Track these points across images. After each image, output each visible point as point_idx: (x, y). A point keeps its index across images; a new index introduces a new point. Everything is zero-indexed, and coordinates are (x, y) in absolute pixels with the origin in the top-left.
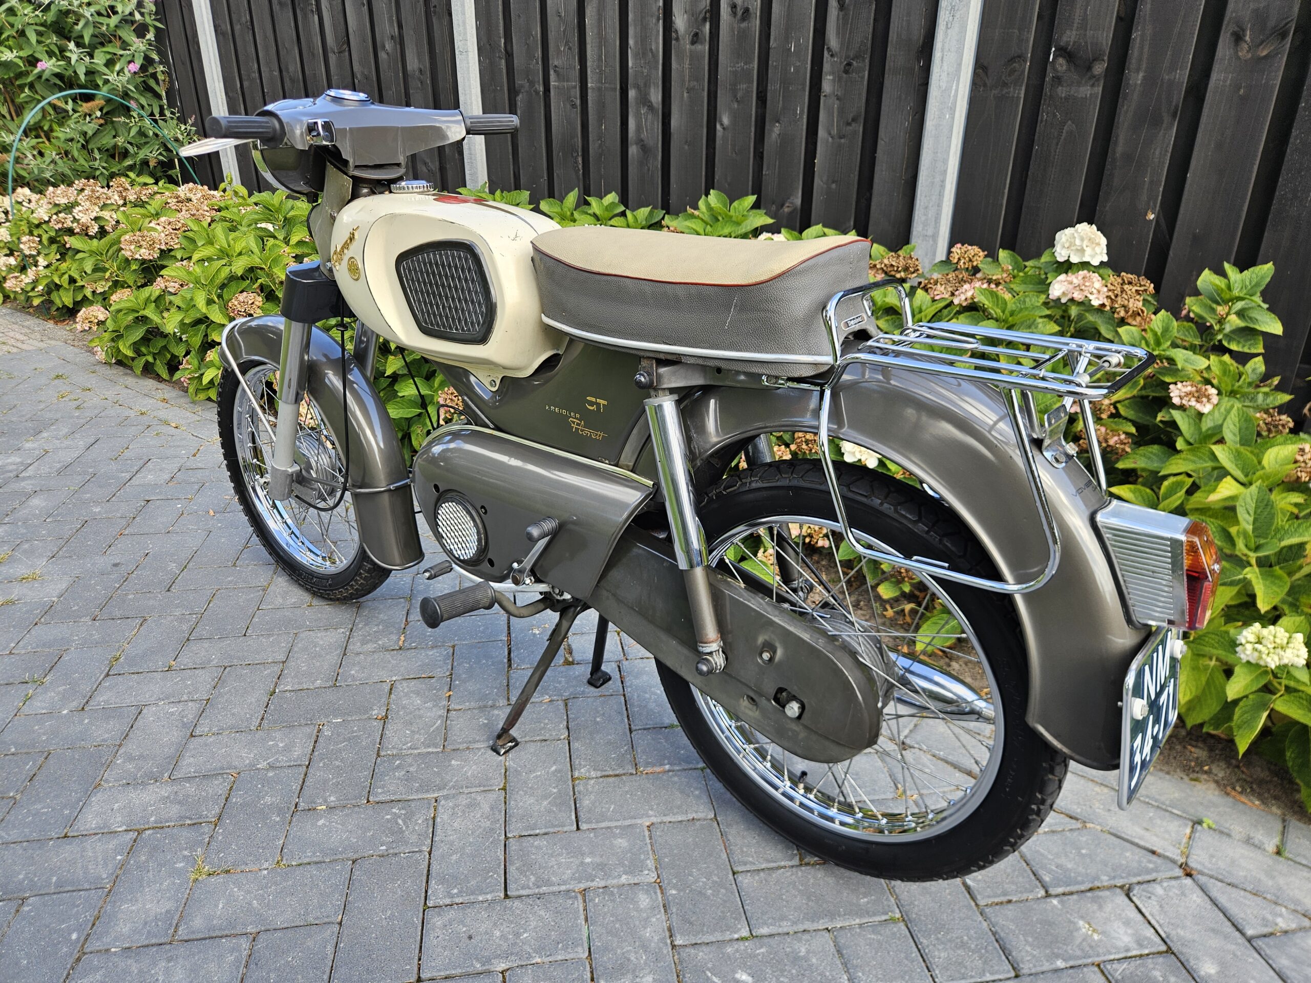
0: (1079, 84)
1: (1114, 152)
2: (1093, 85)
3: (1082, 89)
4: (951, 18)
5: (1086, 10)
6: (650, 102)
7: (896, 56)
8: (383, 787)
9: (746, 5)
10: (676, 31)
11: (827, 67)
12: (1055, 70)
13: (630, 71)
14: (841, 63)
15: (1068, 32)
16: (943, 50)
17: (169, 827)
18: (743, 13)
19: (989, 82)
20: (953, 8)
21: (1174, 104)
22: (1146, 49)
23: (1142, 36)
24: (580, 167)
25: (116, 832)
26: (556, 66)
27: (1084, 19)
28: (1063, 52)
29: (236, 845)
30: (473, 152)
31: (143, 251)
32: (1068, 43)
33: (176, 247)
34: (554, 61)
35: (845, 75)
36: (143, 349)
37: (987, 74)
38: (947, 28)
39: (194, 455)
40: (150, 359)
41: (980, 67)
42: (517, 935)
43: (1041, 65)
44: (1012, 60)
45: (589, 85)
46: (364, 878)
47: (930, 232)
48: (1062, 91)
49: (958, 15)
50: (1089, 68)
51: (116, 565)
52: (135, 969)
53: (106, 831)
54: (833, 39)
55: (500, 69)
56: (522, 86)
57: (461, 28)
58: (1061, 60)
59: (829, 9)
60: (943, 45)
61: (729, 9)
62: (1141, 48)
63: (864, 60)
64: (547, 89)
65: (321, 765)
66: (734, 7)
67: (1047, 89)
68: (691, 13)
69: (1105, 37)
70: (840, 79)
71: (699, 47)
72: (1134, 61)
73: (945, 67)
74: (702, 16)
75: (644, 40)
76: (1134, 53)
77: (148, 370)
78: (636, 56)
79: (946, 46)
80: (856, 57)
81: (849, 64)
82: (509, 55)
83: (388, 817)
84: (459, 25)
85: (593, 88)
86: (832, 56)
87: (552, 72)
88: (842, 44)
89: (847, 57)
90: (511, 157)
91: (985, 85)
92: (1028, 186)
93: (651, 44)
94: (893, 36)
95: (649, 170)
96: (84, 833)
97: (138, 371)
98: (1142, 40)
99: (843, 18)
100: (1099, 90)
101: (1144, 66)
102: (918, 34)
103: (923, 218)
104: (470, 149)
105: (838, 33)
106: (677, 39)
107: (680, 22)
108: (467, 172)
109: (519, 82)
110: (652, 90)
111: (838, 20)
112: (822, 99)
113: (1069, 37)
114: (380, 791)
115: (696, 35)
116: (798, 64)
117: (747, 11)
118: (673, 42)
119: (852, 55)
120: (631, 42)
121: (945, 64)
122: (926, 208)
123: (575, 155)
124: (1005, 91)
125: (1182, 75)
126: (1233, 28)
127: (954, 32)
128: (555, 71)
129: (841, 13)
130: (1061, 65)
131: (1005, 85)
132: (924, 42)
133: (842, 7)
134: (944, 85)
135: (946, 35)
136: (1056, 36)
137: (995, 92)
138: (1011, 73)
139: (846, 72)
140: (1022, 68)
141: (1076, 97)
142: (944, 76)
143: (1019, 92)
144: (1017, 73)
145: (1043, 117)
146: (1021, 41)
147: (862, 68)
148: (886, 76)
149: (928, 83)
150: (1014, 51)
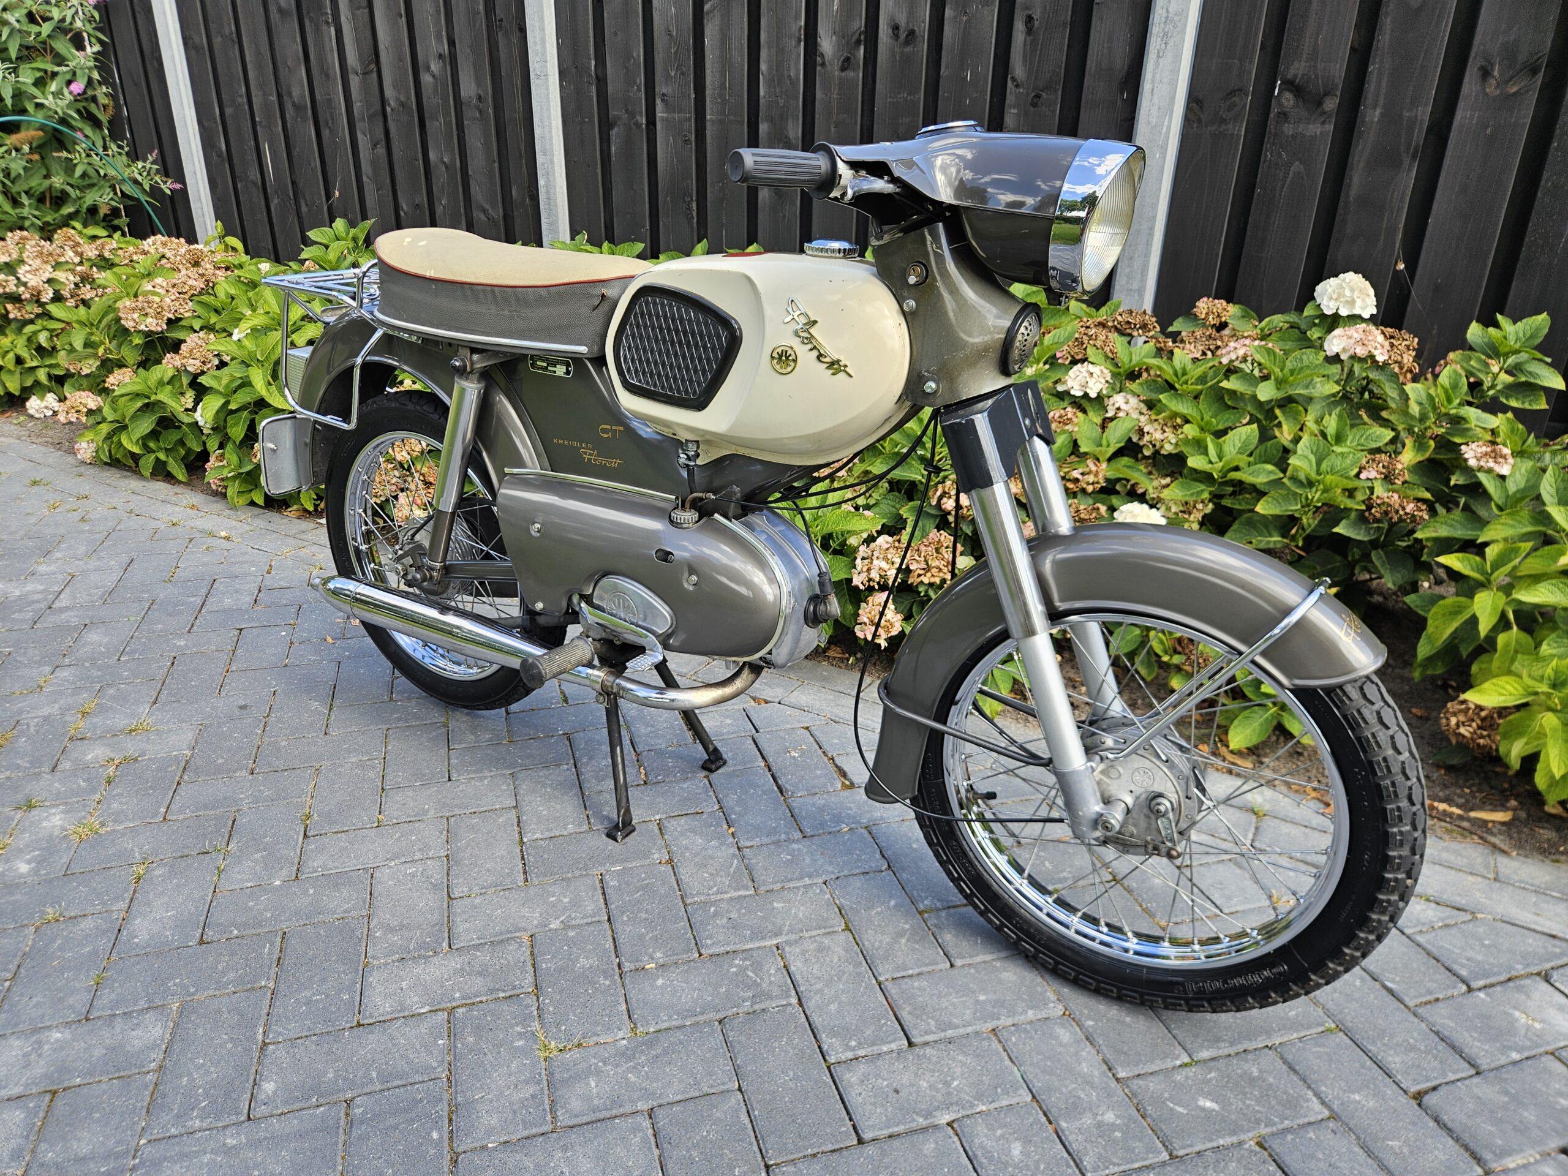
0: (1308, 121)
1: (1348, 196)
2: (1323, 123)
3: (1311, 126)
4: (1163, 46)
5: (1316, 40)
6: (786, 137)
7: (1094, 88)
8: (710, 937)
9: (911, 27)
10: (822, 56)
11: (1010, 99)
12: (1280, 104)
13: (762, 101)
14: (1028, 94)
15: (1296, 64)
16: (1153, 82)
17: (481, 1002)
18: (907, 36)
19: (1203, 118)
20: (1166, 34)
21: (1414, 144)
22: (1384, 84)
23: (1380, 70)
24: (695, 214)
25: (419, 1014)
26: (664, 95)
27: (1314, 49)
28: (1290, 85)
29: (575, 1015)
30: (552, 196)
31: (149, 320)
32: (1296, 76)
33: (187, 315)
34: (661, 88)
35: (1032, 109)
36: (152, 445)
37: (1201, 108)
38: (1158, 56)
39: (269, 572)
40: (162, 456)
41: (1194, 100)
42: (947, 1084)
43: (1265, 100)
44: (1232, 93)
45: (708, 117)
46: (742, 1038)
47: (1135, 286)
48: (1288, 129)
49: (1171, 43)
50: (1320, 104)
51: (243, 707)
52: (528, 1162)
53: (406, 1013)
54: (1018, 68)
55: (590, 98)
56: (618, 117)
57: (539, 47)
58: (1287, 95)
59: (1014, 33)
60: (1154, 76)
61: (890, 31)
62: (1379, 83)
63: (1056, 91)
64: (651, 122)
65: (625, 919)
66: (896, 28)
67: (1271, 125)
68: (841, 33)
69: (1338, 69)
70: (1026, 112)
71: (850, 74)
72: (1370, 97)
73: (1156, 100)
74: (856, 37)
75: (779, 64)
76: (1371, 87)
77: (161, 472)
78: (770, 83)
79: (1158, 76)
80: (1048, 88)
81: (1038, 96)
82: (601, 81)
83: (734, 969)
84: (535, 43)
85: (712, 121)
86: (1017, 86)
87: (658, 101)
88: (1030, 73)
89: (1035, 88)
90: (601, 202)
91: (1199, 121)
92: (1248, 233)
93: (789, 70)
94: (1091, 64)
95: (784, 217)
96: (381, 1019)
97: (147, 473)
98: (1381, 76)
99: (1031, 44)
100: (1330, 128)
101: (1381, 102)
102: (1121, 62)
103: (1127, 270)
104: (548, 192)
105: (1025, 60)
106: (823, 65)
107: (827, 44)
108: (544, 221)
109: (613, 112)
110: (790, 124)
111: (1025, 45)
113: (1297, 69)
114: (709, 942)
115: (847, 60)
116: (975, 95)
117: (912, 33)
118: (818, 68)
119: (1041, 85)
120: (763, 67)
121: (1155, 97)
122: (1131, 258)
123: (688, 199)
124: (1223, 127)
125: (1424, 113)
126: (1480, 62)
127: (1166, 62)
128: (663, 100)
129: (1029, 38)
130: (1288, 99)
131: (1223, 121)
132: (1128, 71)
133: (1030, 31)
134: (1154, 120)
135: (1157, 64)
136: (1282, 68)
137: (1212, 129)
138: (1230, 108)
139: (1034, 105)
140: (1244, 102)
141: (1304, 136)
142: (1154, 110)
143: (1239, 129)
144: (1238, 108)
145: (1267, 156)
146: (1242, 72)
147: (1051, 100)
148: (1082, 110)
149: (1134, 118)
150: (1233, 83)
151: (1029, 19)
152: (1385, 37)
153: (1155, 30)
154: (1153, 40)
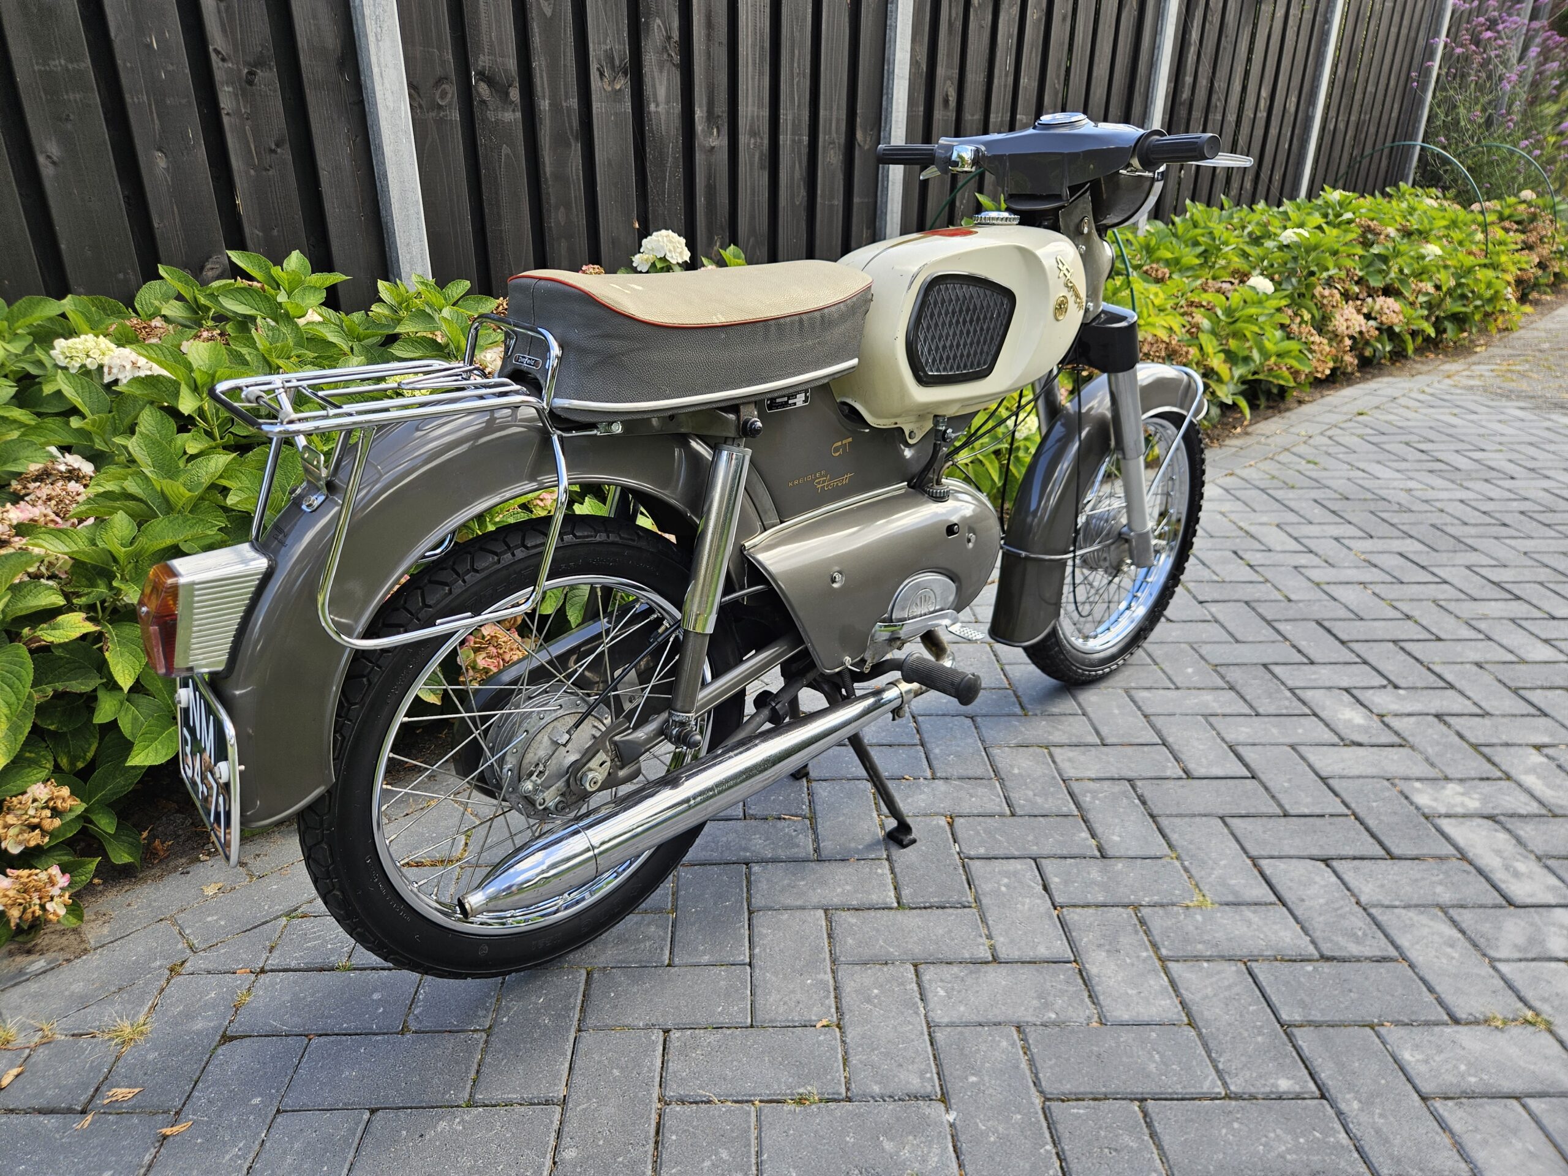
0: (503, 110)
3: (506, 114)
5: (491, 37)
7: (311, 67)
11: (219, 75)
12: (479, 94)
15: (481, 57)
19: (424, 106)
20: (377, 17)
23: (540, 66)
27: (492, 46)
28: (482, 76)
32: (484, 68)
35: (248, 87)
37: (419, 94)
41: (414, 89)
43: (467, 89)
44: (440, 81)
48: (490, 116)
50: (506, 94)
54: (217, 39)
58: (482, 85)
62: (542, 77)
63: (269, 68)
67: (478, 113)
69: (512, 65)
70: (244, 92)
72: (539, 89)
76: (537, 81)
80: (259, 63)
81: (251, 73)
86: (223, 60)
88: (235, 45)
89: (245, 63)
91: (420, 106)
94: (302, 41)
98: (541, 70)
99: (227, 11)
100: (519, 115)
101: (547, 94)
102: (331, 40)
105: (224, 30)
111: (219, 12)
112: (226, 120)
113: (483, 61)
116: (170, 68)
119: (251, 59)
121: (386, 81)
124: (442, 114)
125: (574, 105)
126: (596, 65)
127: (386, 45)
129: (222, 5)
130: (483, 89)
131: (440, 107)
132: (342, 53)
135: (378, 47)
136: (472, 60)
137: (432, 114)
138: (443, 95)
139: (250, 83)
140: (452, 90)
141: (503, 122)
142: (388, 95)
143: (456, 116)
144: (450, 96)
145: (481, 141)
146: (443, 62)
147: (268, 79)
148: (307, 91)
149: (362, 101)
150: (439, 72)
152: (537, 40)
153: (367, 12)
154: (367, 22)
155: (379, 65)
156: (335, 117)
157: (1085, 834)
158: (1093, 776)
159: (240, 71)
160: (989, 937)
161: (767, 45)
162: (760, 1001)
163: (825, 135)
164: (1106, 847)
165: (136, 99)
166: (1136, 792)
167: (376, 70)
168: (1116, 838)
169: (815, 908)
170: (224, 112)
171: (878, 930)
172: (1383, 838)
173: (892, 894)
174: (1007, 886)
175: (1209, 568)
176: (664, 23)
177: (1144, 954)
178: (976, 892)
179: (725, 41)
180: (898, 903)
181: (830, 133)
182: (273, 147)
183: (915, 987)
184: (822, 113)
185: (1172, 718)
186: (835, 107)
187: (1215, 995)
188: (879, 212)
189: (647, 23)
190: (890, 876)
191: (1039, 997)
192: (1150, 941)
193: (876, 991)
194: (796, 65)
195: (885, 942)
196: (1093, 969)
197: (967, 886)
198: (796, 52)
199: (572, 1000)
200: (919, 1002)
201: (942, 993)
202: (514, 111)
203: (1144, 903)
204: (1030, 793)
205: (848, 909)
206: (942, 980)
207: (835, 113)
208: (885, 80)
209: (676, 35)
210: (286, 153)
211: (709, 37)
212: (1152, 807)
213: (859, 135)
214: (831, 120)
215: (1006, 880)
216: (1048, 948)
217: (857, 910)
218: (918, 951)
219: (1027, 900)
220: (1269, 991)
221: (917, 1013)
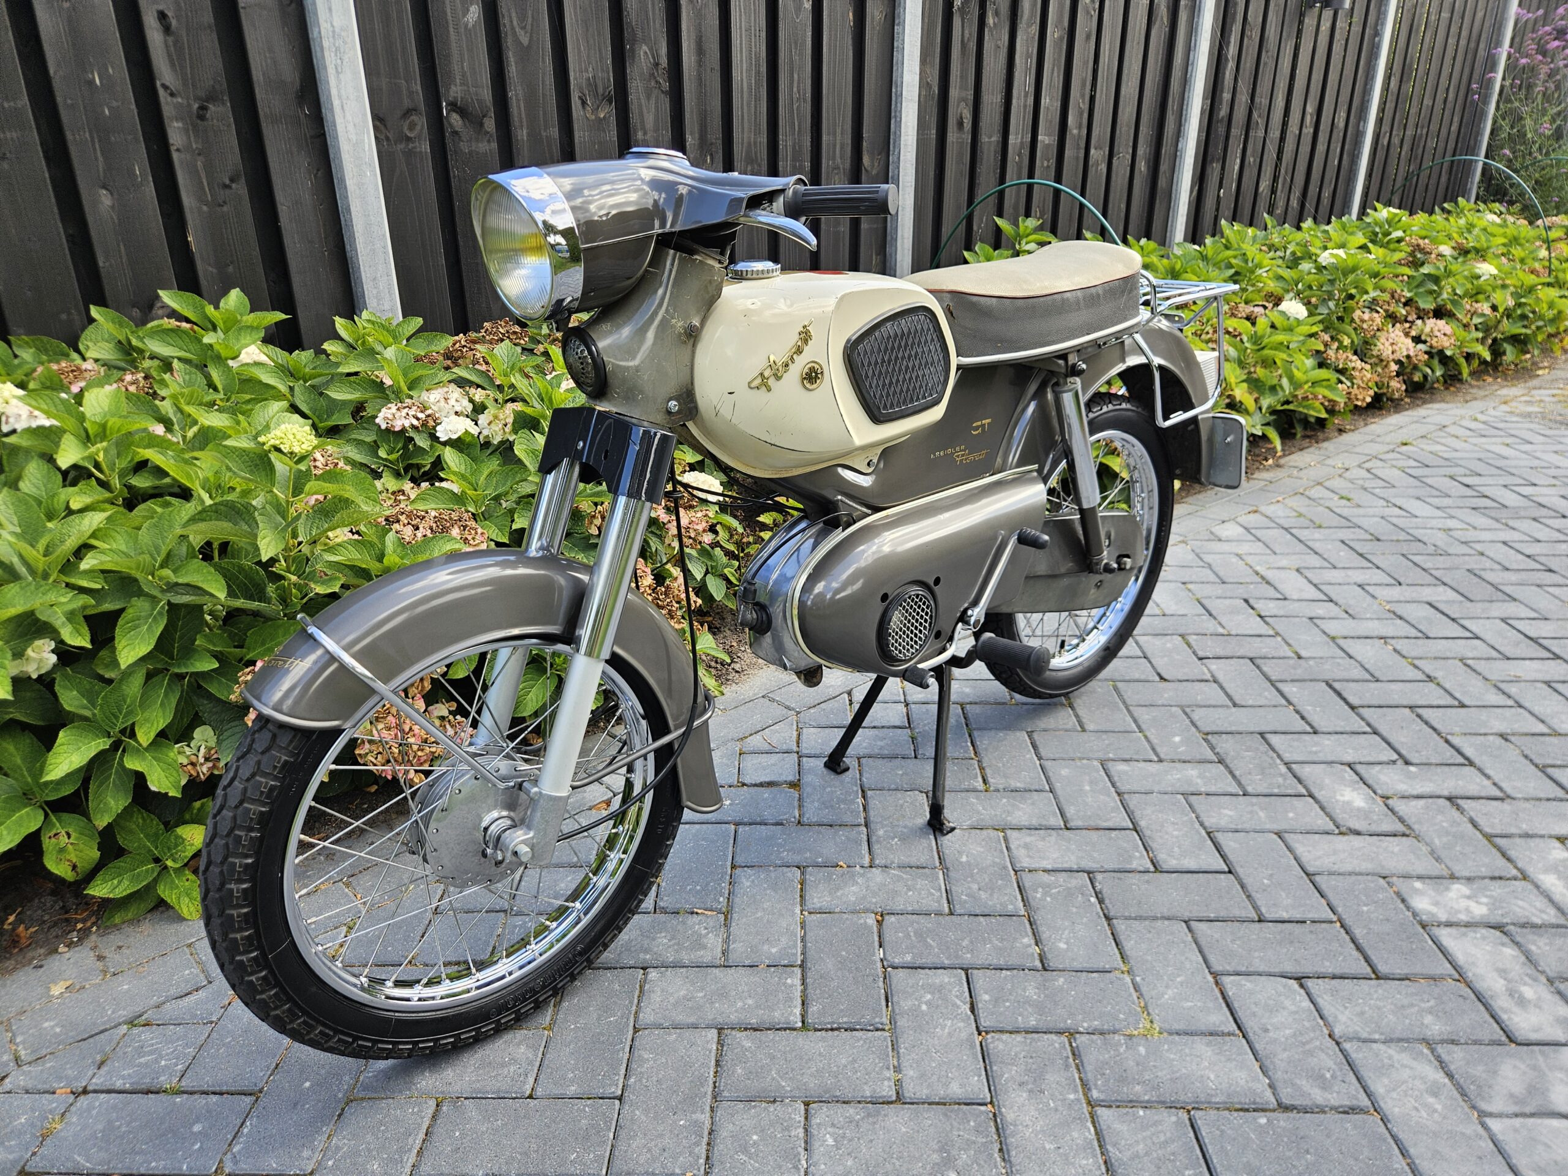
0: (477, 140)
3: (480, 145)
4: (339, 61)
5: (463, 68)
7: (268, 101)
11: (167, 110)
12: (451, 125)
15: (453, 87)
19: (390, 136)
20: (337, 49)
22: (522, 109)
23: (517, 95)
27: (464, 76)
28: (453, 106)
32: (456, 98)
35: (199, 122)
37: (385, 126)
38: (337, 72)
41: (378, 119)
43: (437, 120)
44: (408, 112)
48: (463, 147)
50: (481, 125)
54: (166, 73)
58: (454, 115)
59: (147, 30)
60: (339, 92)
62: (519, 107)
63: (222, 103)
67: (450, 145)
69: (486, 94)
70: (195, 127)
72: (516, 119)
73: (349, 117)
76: (514, 112)
79: (343, 92)
80: (211, 97)
81: (203, 108)
86: (172, 95)
88: (185, 80)
89: (196, 98)
91: (387, 139)
92: (461, 243)
94: (257, 75)
98: (518, 100)
99: (175, 45)
100: (494, 145)
101: (525, 124)
102: (290, 73)
105: (172, 64)
111: (167, 46)
112: (175, 156)
113: (455, 91)
116: (115, 104)
119: (202, 94)
121: (348, 114)
124: (411, 145)
125: (554, 132)
126: (578, 94)
127: (347, 77)
129: (170, 39)
130: (456, 120)
131: (409, 139)
132: (301, 86)
133: (167, 29)
134: (354, 138)
135: (339, 80)
136: (442, 90)
137: (401, 146)
138: (412, 127)
139: (202, 118)
140: (421, 122)
141: (478, 153)
142: (351, 127)
143: (425, 147)
144: (418, 127)
145: (454, 172)
146: (411, 93)
147: (222, 113)
148: (264, 125)
149: (324, 135)
150: (407, 103)
151: (162, 16)
152: (513, 69)
153: (326, 44)
154: (326, 54)
155: (340, 97)
156: (295, 150)
157: (1028, 940)
158: (1049, 867)
159: (189, 105)
160: (897, 1069)
161: (764, 69)
162: (622, 1146)
163: (828, 160)
164: (1049, 956)
165: (78, 137)
166: (1094, 888)
167: (336, 103)
168: (1063, 946)
169: (708, 1027)
170: (173, 149)
171: (773, 1058)
172: (1370, 953)
173: (798, 1011)
174: (929, 1003)
175: (1215, 618)
176: (651, 49)
177: (1072, 1097)
178: (893, 1010)
179: (717, 67)
180: (803, 1022)
181: (834, 158)
182: (227, 182)
183: (801, 1132)
184: (825, 138)
185: (1149, 797)
186: (839, 131)
187: (1147, 1154)
188: (889, 238)
189: (632, 50)
190: (800, 988)
191: (942, 1150)
192: (1081, 1079)
193: (755, 1137)
194: (795, 89)
195: (778, 1073)
196: (1009, 1115)
197: (884, 1003)
198: (796, 76)
199: (410, 1140)
200: (802, 1152)
201: (830, 1141)
202: (489, 141)
203: (1081, 1029)
204: (975, 887)
205: (746, 1029)
206: (833, 1125)
207: (838, 138)
208: (893, 103)
209: (664, 62)
210: (241, 189)
211: (700, 63)
212: (1110, 906)
213: (866, 160)
214: (835, 146)
215: (929, 997)
216: (962, 1086)
217: (755, 1030)
218: (813, 1085)
219: (949, 1023)
220: (1211, 1150)
221: (796, 1168)
